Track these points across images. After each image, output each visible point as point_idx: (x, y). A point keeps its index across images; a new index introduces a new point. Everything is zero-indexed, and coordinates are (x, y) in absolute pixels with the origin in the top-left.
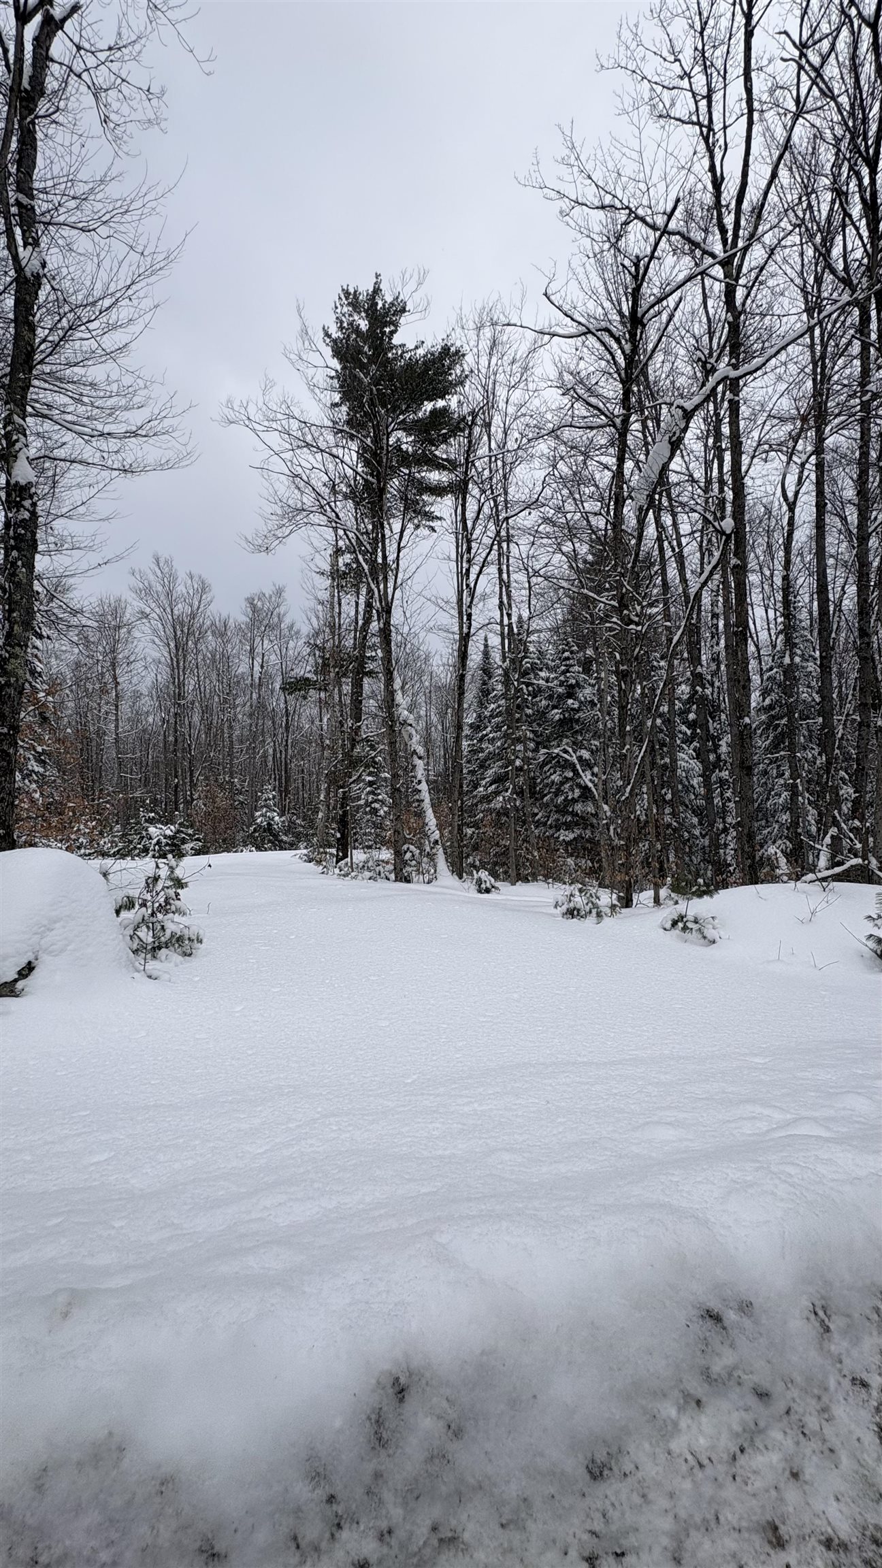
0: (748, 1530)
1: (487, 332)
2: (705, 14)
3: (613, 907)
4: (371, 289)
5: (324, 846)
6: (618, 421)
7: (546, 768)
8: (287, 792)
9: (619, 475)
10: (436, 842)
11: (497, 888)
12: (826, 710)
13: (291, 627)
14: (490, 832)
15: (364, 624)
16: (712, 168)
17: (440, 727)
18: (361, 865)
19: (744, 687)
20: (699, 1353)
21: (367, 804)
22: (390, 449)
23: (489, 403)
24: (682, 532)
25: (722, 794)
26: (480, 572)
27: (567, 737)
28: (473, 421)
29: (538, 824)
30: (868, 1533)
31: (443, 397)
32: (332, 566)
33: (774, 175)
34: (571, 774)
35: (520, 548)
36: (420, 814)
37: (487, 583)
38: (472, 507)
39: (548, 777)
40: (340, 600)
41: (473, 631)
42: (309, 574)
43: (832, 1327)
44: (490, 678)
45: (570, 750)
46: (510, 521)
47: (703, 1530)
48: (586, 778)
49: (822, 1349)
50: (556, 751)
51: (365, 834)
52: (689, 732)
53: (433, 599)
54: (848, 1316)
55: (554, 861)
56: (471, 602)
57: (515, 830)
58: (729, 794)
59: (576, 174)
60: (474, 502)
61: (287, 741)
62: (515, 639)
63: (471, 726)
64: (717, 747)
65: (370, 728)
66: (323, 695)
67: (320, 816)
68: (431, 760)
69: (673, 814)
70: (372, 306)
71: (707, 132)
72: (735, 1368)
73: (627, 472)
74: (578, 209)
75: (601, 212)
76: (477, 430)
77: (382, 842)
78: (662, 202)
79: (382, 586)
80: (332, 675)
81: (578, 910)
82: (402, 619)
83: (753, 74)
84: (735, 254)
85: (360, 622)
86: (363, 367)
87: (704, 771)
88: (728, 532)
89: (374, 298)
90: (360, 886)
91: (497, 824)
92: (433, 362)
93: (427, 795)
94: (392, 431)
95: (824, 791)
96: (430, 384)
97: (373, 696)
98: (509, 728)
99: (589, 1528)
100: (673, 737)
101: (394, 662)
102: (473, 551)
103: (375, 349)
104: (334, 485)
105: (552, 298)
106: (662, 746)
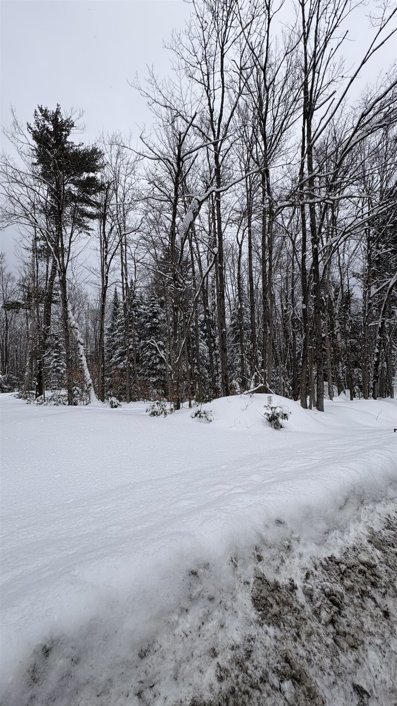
0: (204, 654)
1: (116, 147)
2: (206, 42)
3: (172, 410)
4: (55, 111)
5: (29, 389)
6: (173, 200)
7: (144, 349)
8: (7, 362)
9: (174, 222)
10: (90, 385)
11: (120, 405)
12: (253, 326)
13: (9, 275)
14: (117, 379)
15: (51, 277)
16: (209, 104)
17: (93, 330)
18: (49, 398)
19: (223, 316)
20: (187, 590)
21: (54, 367)
22: (65, 192)
23: (117, 180)
24: (200, 251)
25: (216, 360)
26: (112, 258)
27: (153, 335)
28: (108, 187)
29: (140, 375)
30: (246, 639)
31: (93, 172)
32: (33, 246)
33: (232, 115)
34: (155, 352)
35: (131, 249)
36: (82, 372)
37: (116, 263)
38: (108, 227)
39: (145, 353)
40: (37, 264)
41: (108, 285)
42: (19, 248)
43: (238, 565)
44: (118, 307)
45: (155, 341)
46: (127, 235)
47: (187, 661)
48: (162, 354)
49: (234, 574)
50: (148, 342)
51: (53, 383)
52: (204, 334)
53: (88, 268)
54: (244, 559)
55: (147, 391)
56: (108, 271)
57: (130, 378)
58: (219, 360)
59: (155, 89)
60: (109, 225)
61: (6, 335)
62: (129, 291)
63: (109, 329)
64: (214, 340)
65: (55, 329)
66: (28, 311)
67: (26, 374)
68: (89, 345)
69: (198, 369)
70: (55, 119)
71: (208, 90)
72: (202, 591)
73: (177, 223)
74: (155, 104)
75: (165, 108)
76: (110, 191)
77: (61, 386)
78: (190, 112)
79: (61, 259)
80: (33, 301)
81: (157, 412)
82: (72, 276)
83: (224, 72)
84: (218, 142)
85: (49, 276)
86: (49, 149)
87: (210, 350)
88: (216, 253)
89: (57, 116)
90: (50, 409)
91: (121, 375)
92: (88, 154)
93: (85, 362)
94: (66, 183)
95: (253, 359)
96: (87, 164)
97: (57, 313)
98: (126, 330)
99: (138, 680)
100: (197, 336)
101: (67, 297)
102: (109, 248)
103: (57, 141)
104: (34, 205)
105: (144, 140)
106: (192, 340)
